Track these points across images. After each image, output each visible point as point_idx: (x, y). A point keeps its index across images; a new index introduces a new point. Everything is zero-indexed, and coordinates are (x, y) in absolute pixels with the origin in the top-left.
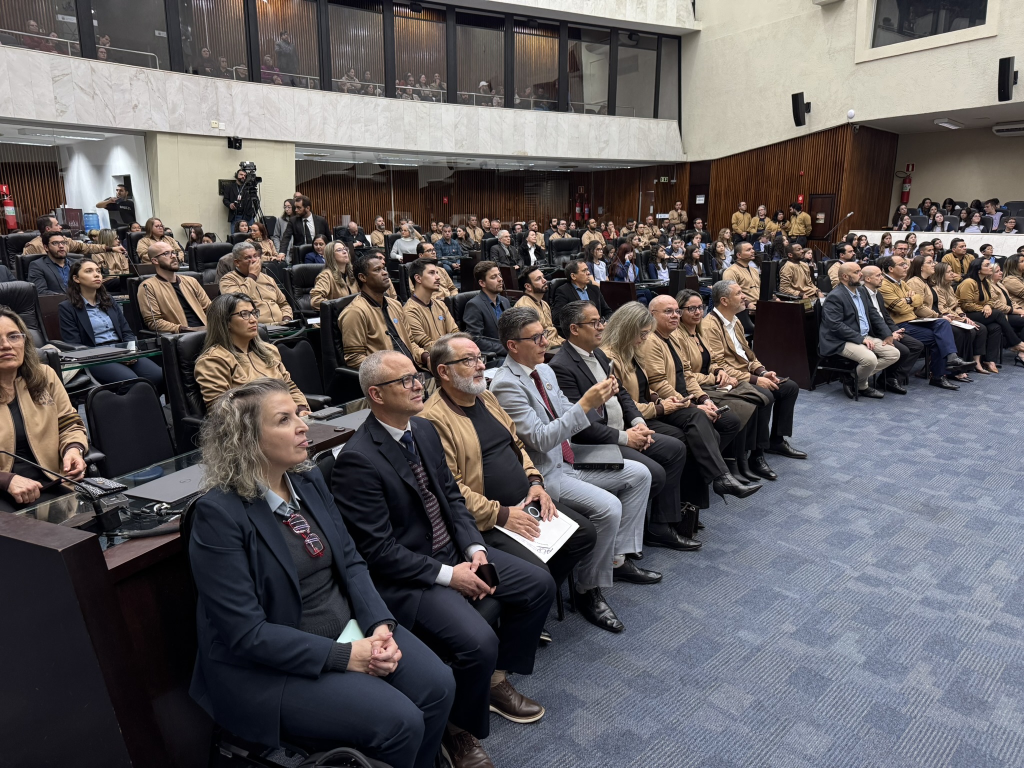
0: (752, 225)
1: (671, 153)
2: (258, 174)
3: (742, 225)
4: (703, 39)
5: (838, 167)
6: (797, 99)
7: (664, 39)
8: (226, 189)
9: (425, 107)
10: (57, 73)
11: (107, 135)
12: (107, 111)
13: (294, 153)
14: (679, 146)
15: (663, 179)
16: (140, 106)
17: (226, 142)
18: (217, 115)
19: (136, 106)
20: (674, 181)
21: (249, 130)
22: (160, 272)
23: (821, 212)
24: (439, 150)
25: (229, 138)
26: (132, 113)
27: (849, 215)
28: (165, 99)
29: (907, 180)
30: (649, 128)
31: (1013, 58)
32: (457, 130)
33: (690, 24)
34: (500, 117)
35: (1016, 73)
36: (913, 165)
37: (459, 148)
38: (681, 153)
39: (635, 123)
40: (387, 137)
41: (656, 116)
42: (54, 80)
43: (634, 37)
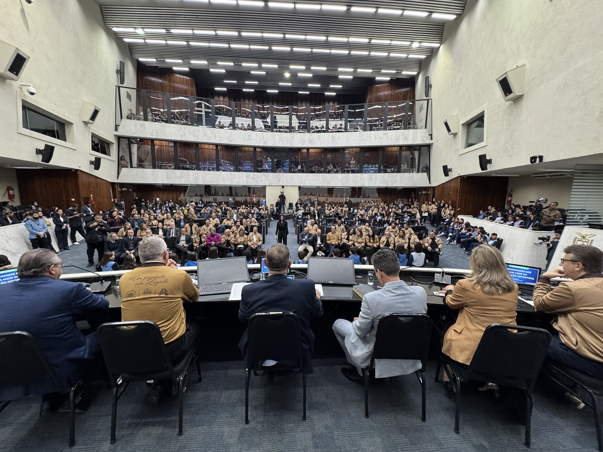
1: (426, 184)
4: (434, 146)
6: (445, 167)
7: (422, 147)
10: (247, 176)
14: (428, 182)
15: (424, 192)
18: (279, 181)
19: (262, 181)
20: (428, 193)
21: (287, 184)
25: (281, 186)
28: (268, 179)
29: (511, 195)
31: (485, 155)
33: (428, 141)
35: (489, 160)
36: (513, 189)
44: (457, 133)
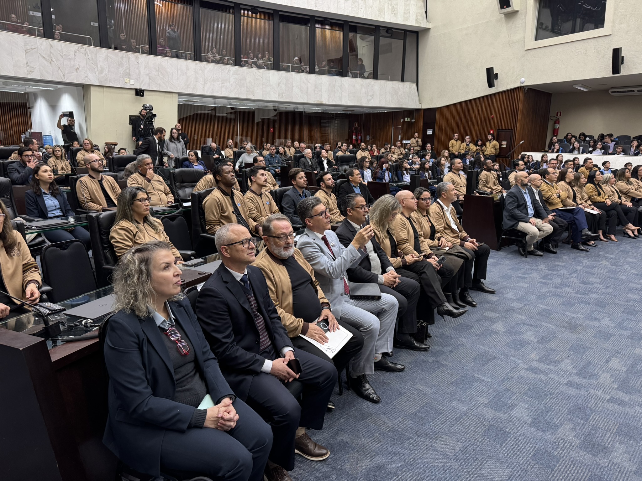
0: (461, 148)
1: (412, 104)
2: (154, 112)
3: (455, 148)
4: (432, 33)
5: (514, 113)
6: (490, 71)
7: (408, 33)
8: (134, 121)
9: (259, 72)
10: (28, 47)
11: (59, 86)
12: (60, 72)
13: (177, 99)
14: (416, 98)
15: (407, 119)
16: (80, 69)
17: (134, 92)
18: (129, 75)
19: (78, 69)
20: (413, 120)
21: (149, 85)
22: (91, 173)
23: (504, 140)
24: (268, 99)
25: (136, 90)
26: (75, 73)
27: (521, 142)
28: (96, 64)
29: (557, 122)
30: (399, 88)
31: (621, 48)
32: (279, 87)
33: (424, 24)
34: (306, 80)
35: (623, 57)
36: (560, 113)
37: (281, 98)
38: (418, 103)
39: (390, 84)
40: (236, 91)
41: (403, 80)
42: (26, 52)
43: (389, 31)
44: (518, 11)
